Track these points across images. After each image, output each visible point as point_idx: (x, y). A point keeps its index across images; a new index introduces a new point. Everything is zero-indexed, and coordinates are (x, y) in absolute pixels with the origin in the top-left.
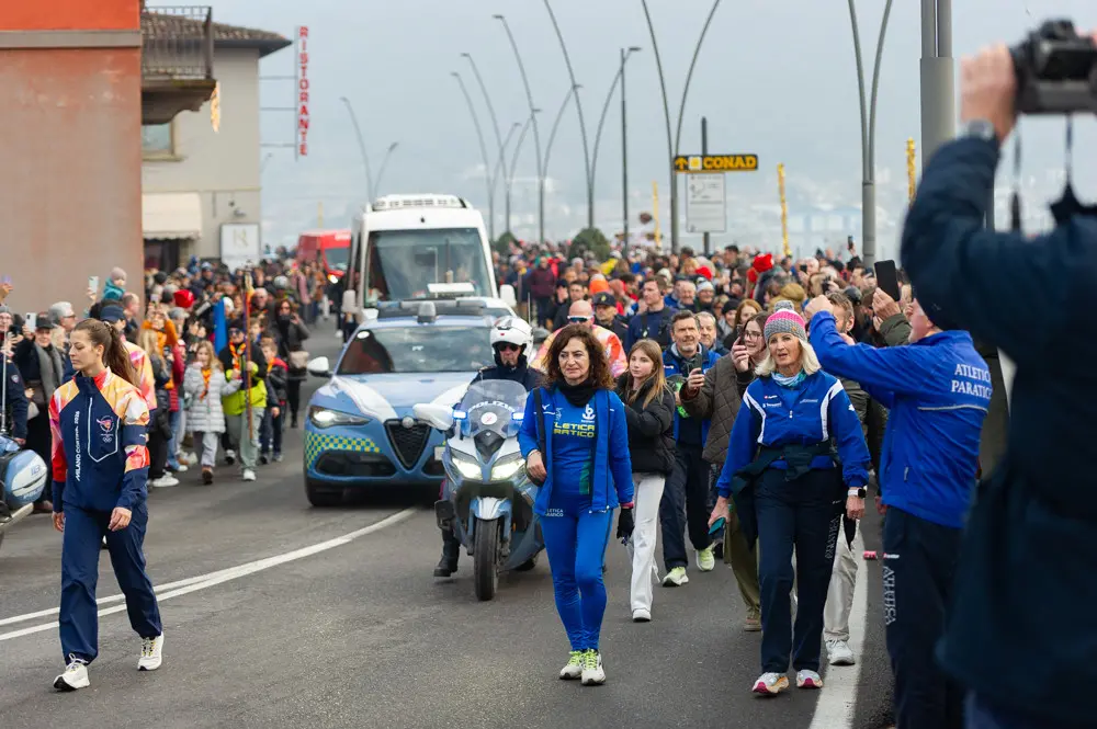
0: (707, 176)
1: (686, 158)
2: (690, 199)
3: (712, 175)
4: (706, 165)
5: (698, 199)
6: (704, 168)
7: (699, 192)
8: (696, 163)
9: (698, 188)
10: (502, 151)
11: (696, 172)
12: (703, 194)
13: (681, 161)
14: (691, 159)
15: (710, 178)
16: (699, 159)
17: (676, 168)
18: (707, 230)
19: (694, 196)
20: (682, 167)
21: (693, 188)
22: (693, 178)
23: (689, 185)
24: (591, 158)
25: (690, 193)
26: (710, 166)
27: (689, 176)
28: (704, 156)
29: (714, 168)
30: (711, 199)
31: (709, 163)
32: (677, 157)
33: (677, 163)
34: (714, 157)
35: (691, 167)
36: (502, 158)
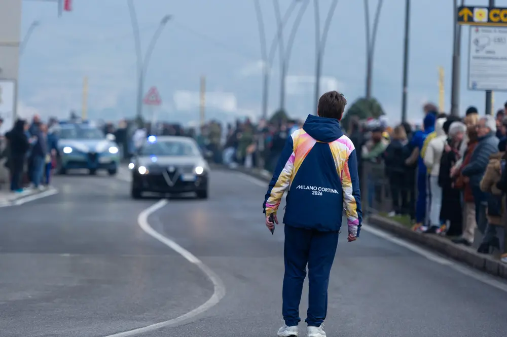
0: (492, 29)
1: (471, 9)
2: (473, 53)
3: (497, 29)
4: (493, 19)
5: (482, 53)
6: (489, 21)
7: (483, 47)
8: (481, 15)
9: (482, 41)
10: (281, 26)
11: (479, 24)
12: (488, 48)
13: (466, 12)
14: (476, 11)
15: (495, 33)
16: (486, 11)
17: (459, 19)
18: (489, 88)
19: (477, 51)
20: (466, 18)
21: (477, 41)
22: (477, 31)
23: (473, 39)
24: (372, 22)
25: (473, 47)
26: (497, 19)
27: (473, 29)
28: (491, 7)
29: (500, 21)
30: (496, 55)
31: (495, 15)
32: (462, 8)
33: (461, 14)
34: (501, 9)
35: (477, 18)
36: (280, 35)
